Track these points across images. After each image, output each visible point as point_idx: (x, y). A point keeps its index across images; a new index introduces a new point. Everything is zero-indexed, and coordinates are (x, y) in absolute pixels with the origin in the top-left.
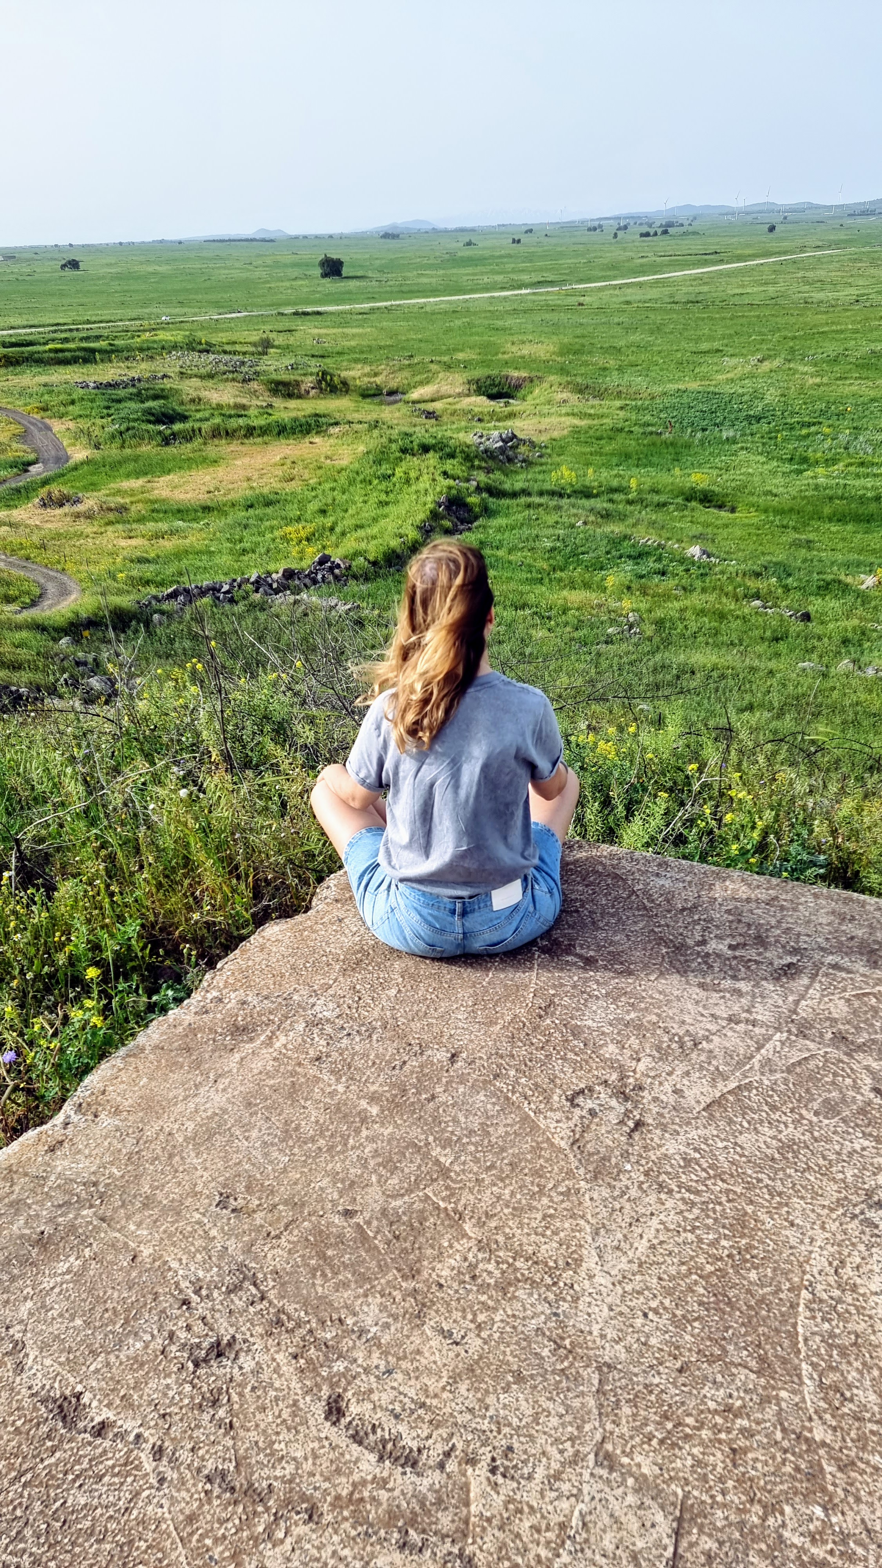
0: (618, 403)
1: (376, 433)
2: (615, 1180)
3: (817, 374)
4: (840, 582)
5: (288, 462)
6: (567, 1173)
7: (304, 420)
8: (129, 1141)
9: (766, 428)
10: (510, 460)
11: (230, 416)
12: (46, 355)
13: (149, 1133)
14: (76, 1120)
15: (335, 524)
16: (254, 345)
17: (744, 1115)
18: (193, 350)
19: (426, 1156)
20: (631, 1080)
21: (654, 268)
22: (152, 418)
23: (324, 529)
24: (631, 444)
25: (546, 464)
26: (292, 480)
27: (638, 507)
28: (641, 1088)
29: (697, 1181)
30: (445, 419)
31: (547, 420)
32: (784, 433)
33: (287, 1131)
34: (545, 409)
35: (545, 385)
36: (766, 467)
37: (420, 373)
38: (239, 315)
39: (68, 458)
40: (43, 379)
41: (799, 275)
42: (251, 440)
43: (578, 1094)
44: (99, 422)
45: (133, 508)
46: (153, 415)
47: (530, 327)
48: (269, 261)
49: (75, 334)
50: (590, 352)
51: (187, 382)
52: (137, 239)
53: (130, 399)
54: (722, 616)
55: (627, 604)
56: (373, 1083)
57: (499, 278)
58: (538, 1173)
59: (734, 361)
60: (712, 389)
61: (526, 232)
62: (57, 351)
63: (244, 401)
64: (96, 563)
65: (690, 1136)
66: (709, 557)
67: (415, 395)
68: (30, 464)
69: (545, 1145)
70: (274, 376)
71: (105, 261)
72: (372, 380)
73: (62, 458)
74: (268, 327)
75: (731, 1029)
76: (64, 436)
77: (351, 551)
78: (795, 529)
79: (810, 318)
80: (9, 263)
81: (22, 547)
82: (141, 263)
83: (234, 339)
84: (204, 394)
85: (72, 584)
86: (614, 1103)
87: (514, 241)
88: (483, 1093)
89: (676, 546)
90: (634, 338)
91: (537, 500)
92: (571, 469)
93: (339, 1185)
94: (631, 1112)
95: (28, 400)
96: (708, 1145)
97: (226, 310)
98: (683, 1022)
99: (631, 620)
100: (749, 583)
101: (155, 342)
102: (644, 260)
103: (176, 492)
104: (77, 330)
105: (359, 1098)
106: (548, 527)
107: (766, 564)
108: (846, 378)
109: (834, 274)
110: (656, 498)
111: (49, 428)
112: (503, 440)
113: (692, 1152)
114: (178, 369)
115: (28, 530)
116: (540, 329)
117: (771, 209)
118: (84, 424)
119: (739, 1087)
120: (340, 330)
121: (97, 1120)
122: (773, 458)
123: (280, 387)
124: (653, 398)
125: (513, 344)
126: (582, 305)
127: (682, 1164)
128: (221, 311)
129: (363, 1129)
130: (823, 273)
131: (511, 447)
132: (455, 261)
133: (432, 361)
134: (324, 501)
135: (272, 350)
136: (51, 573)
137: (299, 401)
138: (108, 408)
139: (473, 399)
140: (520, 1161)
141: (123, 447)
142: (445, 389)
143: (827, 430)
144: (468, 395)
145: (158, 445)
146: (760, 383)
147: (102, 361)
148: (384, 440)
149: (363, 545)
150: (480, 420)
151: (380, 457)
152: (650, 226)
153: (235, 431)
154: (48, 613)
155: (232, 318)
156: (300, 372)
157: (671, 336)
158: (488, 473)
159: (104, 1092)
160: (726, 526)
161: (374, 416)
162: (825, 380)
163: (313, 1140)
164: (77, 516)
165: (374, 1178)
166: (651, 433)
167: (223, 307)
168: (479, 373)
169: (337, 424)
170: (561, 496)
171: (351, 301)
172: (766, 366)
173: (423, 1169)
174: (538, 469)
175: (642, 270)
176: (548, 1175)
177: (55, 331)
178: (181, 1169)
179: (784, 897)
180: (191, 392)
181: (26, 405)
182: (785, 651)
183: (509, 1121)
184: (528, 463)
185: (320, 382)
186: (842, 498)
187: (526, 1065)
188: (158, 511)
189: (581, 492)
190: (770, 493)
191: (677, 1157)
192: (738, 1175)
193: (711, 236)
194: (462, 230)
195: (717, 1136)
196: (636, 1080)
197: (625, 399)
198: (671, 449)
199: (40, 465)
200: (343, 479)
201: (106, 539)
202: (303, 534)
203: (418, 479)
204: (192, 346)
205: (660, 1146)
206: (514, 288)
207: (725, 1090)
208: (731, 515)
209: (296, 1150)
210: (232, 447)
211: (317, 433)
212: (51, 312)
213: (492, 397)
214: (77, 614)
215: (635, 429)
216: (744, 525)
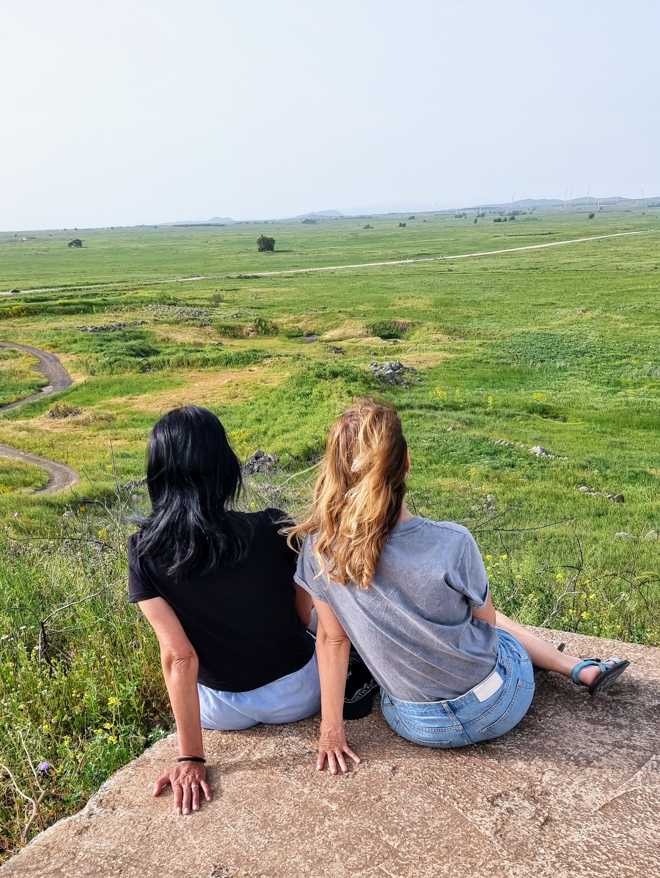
0: (478, 342)
1: (298, 363)
2: (533, 860)
3: (627, 321)
4: (646, 473)
5: (233, 384)
6: (493, 855)
7: (245, 354)
8: (141, 827)
9: (588, 360)
10: (397, 383)
11: (191, 351)
12: (56, 308)
13: (156, 821)
14: (98, 812)
15: (267, 429)
16: (209, 300)
17: (632, 814)
18: (164, 303)
19: (378, 841)
20: (539, 788)
21: (505, 244)
22: (133, 353)
23: (259, 433)
24: (489, 373)
25: (425, 386)
26: (236, 397)
27: (494, 418)
28: (547, 794)
29: (599, 862)
30: (349, 353)
31: (425, 354)
32: (603, 364)
33: (265, 821)
34: (424, 346)
35: (424, 329)
36: (588, 388)
37: (331, 320)
38: (198, 278)
39: (71, 382)
40: (54, 325)
41: (612, 250)
42: (206, 369)
43: (497, 797)
44: (94, 355)
45: (118, 418)
46: (134, 350)
47: (413, 287)
48: (220, 240)
49: (78, 293)
50: (457, 305)
51: (159, 327)
52: (124, 225)
53: (118, 339)
54: (558, 498)
55: (486, 487)
56: (332, 787)
57: (390, 252)
58: (469, 854)
59: (564, 311)
60: (548, 331)
61: (410, 219)
62: (64, 305)
63: (201, 341)
64: (91, 457)
65: (591, 829)
66: (547, 454)
67: (327, 336)
68: (43, 386)
69: (473, 834)
70: (223, 323)
71: (100, 241)
72: (296, 325)
73: (66, 382)
74: (219, 287)
75: (615, 752)
76: (68, 366)
77: (279, 449)
78: (611, 434)
79: (620, 280)
80: (30, 242)
81: (36, 446)
82: (127, 242)
83: (194, 296)
84: (172, 335)
85: (72, 473)
86: (526, 804)
87: (401, 225)
88: (420, 795)
89: (522, 446)
90: (489, 294)
91: (418, 412)
92: (443, 390)
93: (309, 861)
94: (541, 811)
95: (43, 340)
96: (606, 836)
97: (188, 275)
98: (577, 747)
99: (489, 500)
100: (577, 474)
101: (136, 298)
102: (497, 238)
103: (150, 406)
104: (80, 290)
105: (321, 798)
106: (426, 431)
107: (590, 459)
108: (648, 324)
109: (638, 248)
110: (507, 411)
111: (57, 360)
112: (392, 369)
113: (593, 840)
114: (153, 318)
115: (41, 434)
116: (420, 288)
117: (592, 202)
118: (83, 357)
119: (626, 794)
120: (272, 289)
121: (114, 812)
122: (594, 382)
123: (228, 330)
124: (504, 338)
125: (400, 299)
126: (451, 271)
127: (586, 849)
128: (185, 275)
129: (326, 820)
130: (630, 248)
131: (398, 374)
132: (356, 239)
133: (340, 312)
134: (259, 413)
135: (222, 304)
136: (58, 465)
137: (242, 340)
138: (101, 345)
139: (370, 339)
140: (454, 845)
141: (111, 373)
142: (350, 331)
143: (634, 362)
144: (366, 336)
145: (138, 372)
146: (584, 327)
147: (97, 311)
148: (304, 368)
149: (288, 445)
150: (375, 354)
151: (302, 380)
152: (501, 214)
153: (194, 362)
154: (54, 494)
155: (193, 281)
156: (242, 319)
157: (517, 293)
158: (381, 392)
159: (119, 792)
160: (560, 431)
161: (297, 351)
162: (633, 325)
163: (286, 828)
164: (77, 423)
165: (337, 856)
166: (503, 363)
167: (186, 273)
168: (374, 320)
169: (269, 357)
170: (436, 409)
171: (279, 268)
172: (589, 315)
173: (376, 850)
174: (418, 389)
175: (495, 246)
176: (478, 856)
177: (64, 291)
178: (183, 848)
179: (648, 657)
180: (162, 334)
181: (41, 343)
182: (605, 524)
183: (442, 816)
184: (410, 385)
185: (257, 326)
186: (647, 411)
187: (453, 776)
188: (137, 420)
189: (451, 406)
190: (593, 407)
191: (582, 844)
192: (633, 858)
193: (546, 221)
194: (363, 217)
195: (612, 829)
196: (543, 787)
197: (483, 339)
198: (517, 375)
199: (51, 387)
200: (273, 397)
201: (98, 440)
202: (244, 436)
203: (329, 396)
204: (163, 301)
205: (566, 836)
206: (400, 259)
207: (616, 796)
208: (563, 424)
209: (273, 835)
210: (192, 374)
211: (254, 363)
212: (61, 277)
213: (384, 337)
214: (76, 495)
215: (491, 360)
216: (573, 431)
